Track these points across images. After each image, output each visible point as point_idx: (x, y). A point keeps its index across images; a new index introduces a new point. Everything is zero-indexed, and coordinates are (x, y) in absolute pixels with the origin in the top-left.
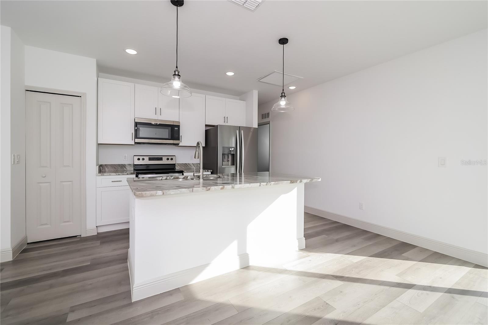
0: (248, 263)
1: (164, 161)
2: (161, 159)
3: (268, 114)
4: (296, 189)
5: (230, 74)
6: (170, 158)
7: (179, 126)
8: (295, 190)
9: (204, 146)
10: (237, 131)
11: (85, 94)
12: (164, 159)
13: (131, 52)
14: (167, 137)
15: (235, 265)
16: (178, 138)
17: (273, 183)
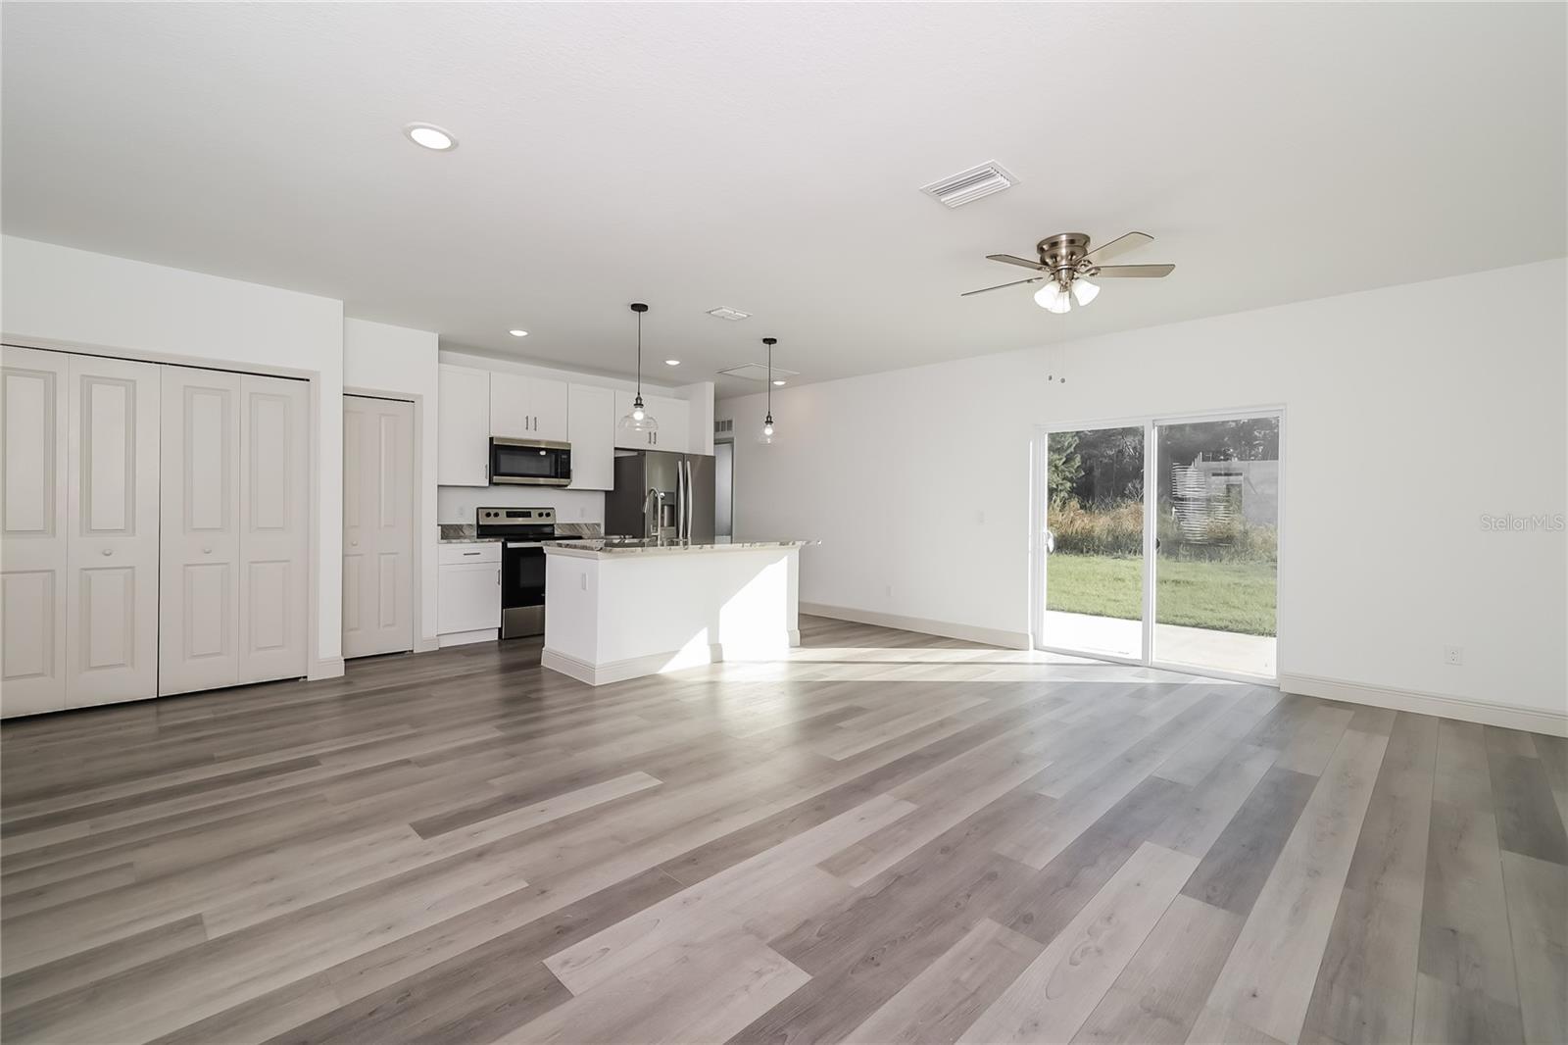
0: (721, 656)
1: (534, 520)
2: (527, 514)
3: (730, 422)
4: (785, 559)
5: (672, 363)
6: (545, 513)
7: (569, 451)
8: (784, 561)
9: (612, 489)
10: (680, 463)
11: (420, 397)
12: (534, 514)
13: (519, 333)
14: (548, 473)
15: (706, 659)
16: (567, 474)
17: (758, 544)
